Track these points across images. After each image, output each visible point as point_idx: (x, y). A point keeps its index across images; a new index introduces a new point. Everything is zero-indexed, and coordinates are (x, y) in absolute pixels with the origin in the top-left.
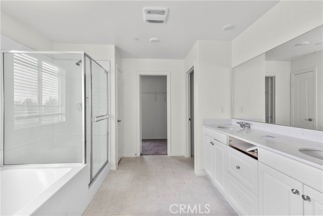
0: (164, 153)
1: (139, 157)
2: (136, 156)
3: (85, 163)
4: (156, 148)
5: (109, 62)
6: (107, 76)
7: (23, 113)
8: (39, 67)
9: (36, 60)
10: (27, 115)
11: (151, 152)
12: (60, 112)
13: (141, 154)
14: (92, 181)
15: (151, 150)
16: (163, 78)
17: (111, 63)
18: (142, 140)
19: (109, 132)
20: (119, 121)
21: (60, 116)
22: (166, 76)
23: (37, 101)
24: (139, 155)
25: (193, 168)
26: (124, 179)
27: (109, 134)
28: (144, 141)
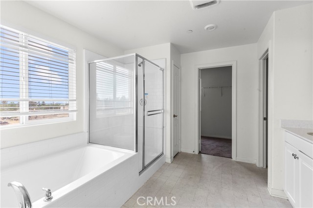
0: (228, 155)
1: (196, 155)
2: (194, 153)
3: (137, 151)
4: (220, 148)
5: (165, 60)
6: (163, 73)
7: (102, 107)
8: (115, 71)
9: (112, 66)
10: (104, 108)
11: (212, 152)
12: (130, 106)
13: (200, 152)
14: (144, 168)
15: (212, 150)
16: (228, 70)
17: (167, 60)
18: (202, 137)
19: (164, 126)
20: (174, 116)
21: (130, 109)
22: (231, 67)
23: (113, 98)
24: (197, 152)
25: (267, 183)
26: (176, 175)
27: (165, 128)
28: (203, 137)
